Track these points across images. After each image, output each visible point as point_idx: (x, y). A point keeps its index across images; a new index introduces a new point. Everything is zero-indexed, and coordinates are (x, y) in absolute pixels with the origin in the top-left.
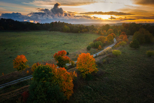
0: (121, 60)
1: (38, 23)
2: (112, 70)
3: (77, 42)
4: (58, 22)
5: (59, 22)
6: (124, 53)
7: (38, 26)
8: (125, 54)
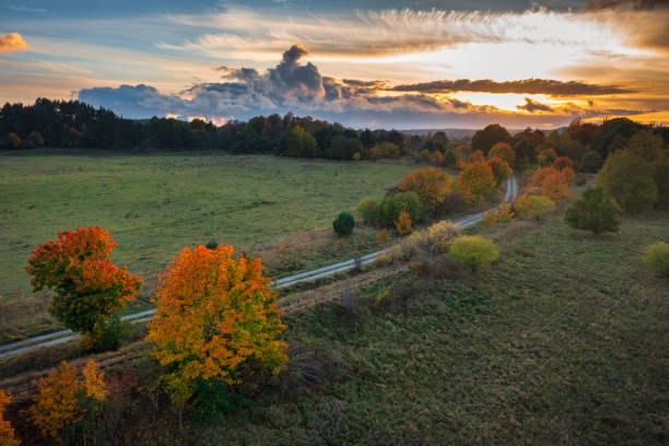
0: (494, 289)
1: (196, 121)
2: (404, 352)
3: (321, 199)
4: (282, 116)
5: (287, 117)
6: (525, 255)
7: (194, 131)
8: (528, 259)
